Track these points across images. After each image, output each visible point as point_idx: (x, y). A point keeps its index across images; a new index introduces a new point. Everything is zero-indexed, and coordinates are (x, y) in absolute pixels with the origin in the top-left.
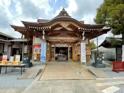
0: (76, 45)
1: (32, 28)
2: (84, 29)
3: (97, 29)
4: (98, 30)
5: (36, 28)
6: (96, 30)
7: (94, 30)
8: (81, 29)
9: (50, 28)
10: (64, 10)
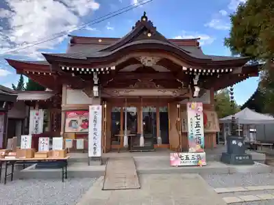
0: (178, 106)
1: (68, 68)
2: (198, 70)
3: (229, 70)
4: (231, 70)
5: (78, 70)
6: (227, 71)
7: (222, 71)
8: (188, 69)
9: (113, 68)
10: (146, 18)
